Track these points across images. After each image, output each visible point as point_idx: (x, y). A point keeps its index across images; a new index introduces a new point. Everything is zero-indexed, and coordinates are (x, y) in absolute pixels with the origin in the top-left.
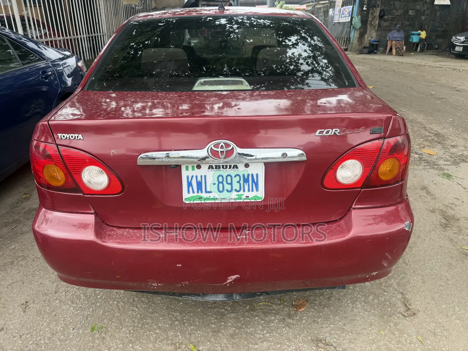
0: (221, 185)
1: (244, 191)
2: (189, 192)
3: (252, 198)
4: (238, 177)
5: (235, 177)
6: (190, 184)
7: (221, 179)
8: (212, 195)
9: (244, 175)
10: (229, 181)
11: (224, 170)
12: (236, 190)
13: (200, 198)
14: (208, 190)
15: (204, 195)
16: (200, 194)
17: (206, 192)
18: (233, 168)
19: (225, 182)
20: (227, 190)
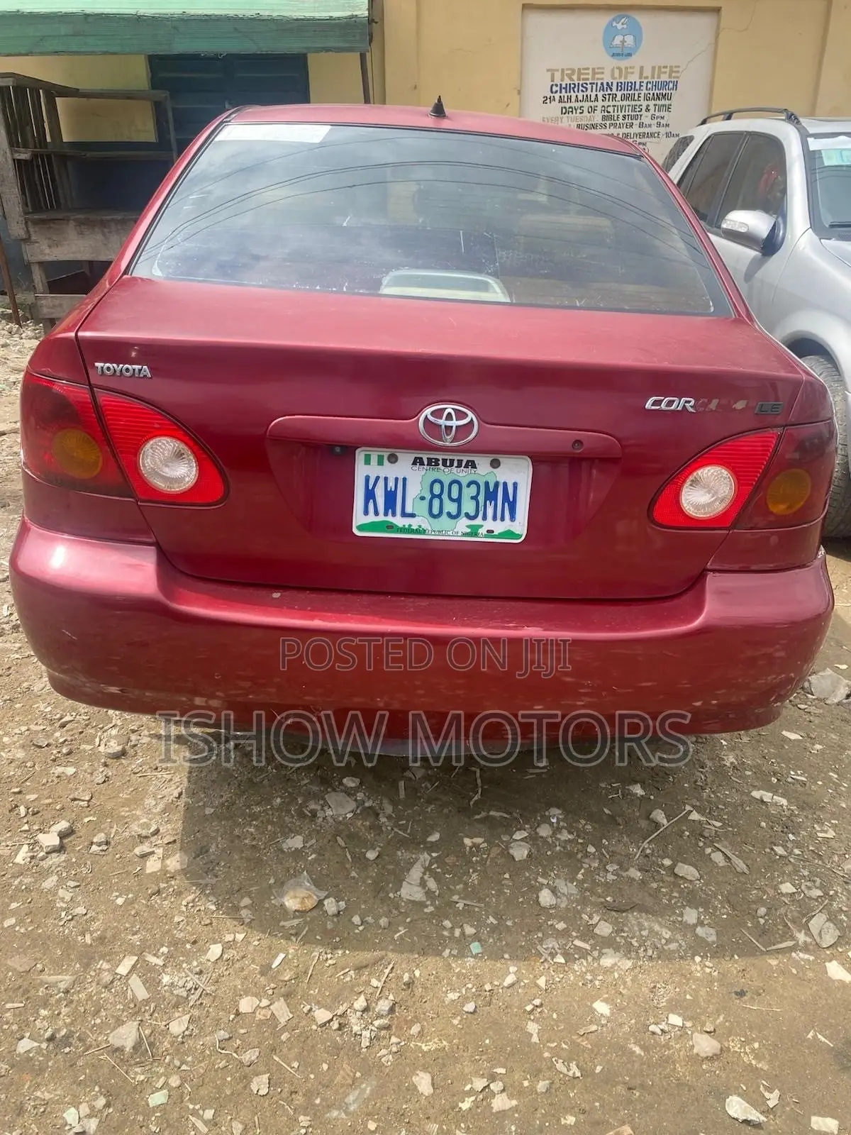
0: (436, 502)
1: (485, 518)
2: (366, 512)
3: (501, 535)
4: (473, 489)
5: (469, 485)
6: (370, 495)
7: (437, 489)
8: (414, 523)
9: (487, 484)
10: (455, 495)
11: (446, 470)
12: (467, 515)
13: (390, 527)
14: (409, 510)
15: (399, 521)
16: (390, 518)
17: (404, 514)
18: (466, 466)
19: (445, 496)
20: (449, 515)
